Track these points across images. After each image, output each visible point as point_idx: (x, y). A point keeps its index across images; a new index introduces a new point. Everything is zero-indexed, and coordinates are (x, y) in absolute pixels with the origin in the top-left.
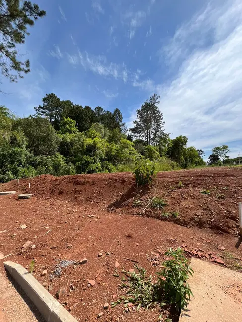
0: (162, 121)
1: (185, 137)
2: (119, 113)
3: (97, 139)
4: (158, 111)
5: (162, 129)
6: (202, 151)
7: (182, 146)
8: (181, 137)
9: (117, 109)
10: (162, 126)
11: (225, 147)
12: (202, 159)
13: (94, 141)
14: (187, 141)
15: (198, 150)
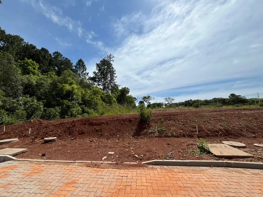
0: (115, 75)
1: (128, 88)
2: (83, 63)
3: (75, 86)
4: (113, 68)
5: (115, 81)
6: (136, 99)
7: (126, 95)
8: (125, 88)
9: (81, 59)
10: (115, 79)
11: (149, 97)
12: (135, 104)
13: (73, 88)
14: (129, 91)
15: (134, 98)
